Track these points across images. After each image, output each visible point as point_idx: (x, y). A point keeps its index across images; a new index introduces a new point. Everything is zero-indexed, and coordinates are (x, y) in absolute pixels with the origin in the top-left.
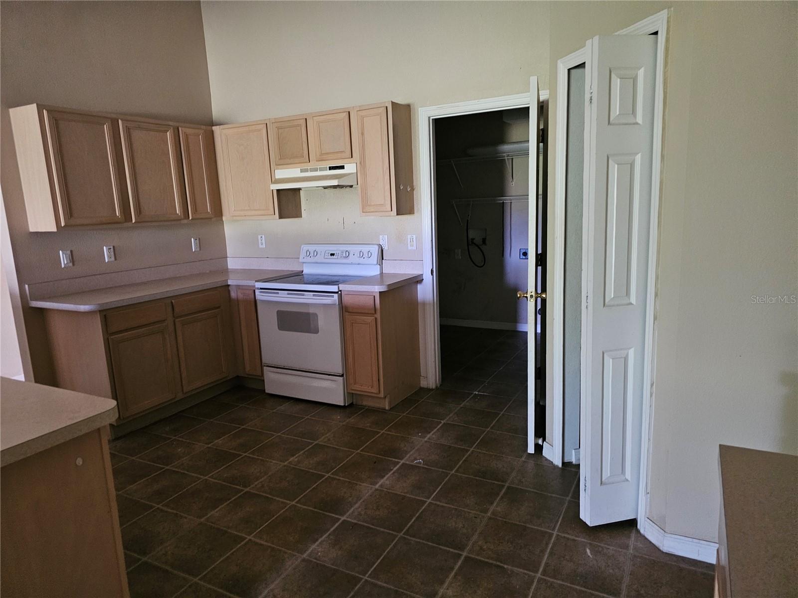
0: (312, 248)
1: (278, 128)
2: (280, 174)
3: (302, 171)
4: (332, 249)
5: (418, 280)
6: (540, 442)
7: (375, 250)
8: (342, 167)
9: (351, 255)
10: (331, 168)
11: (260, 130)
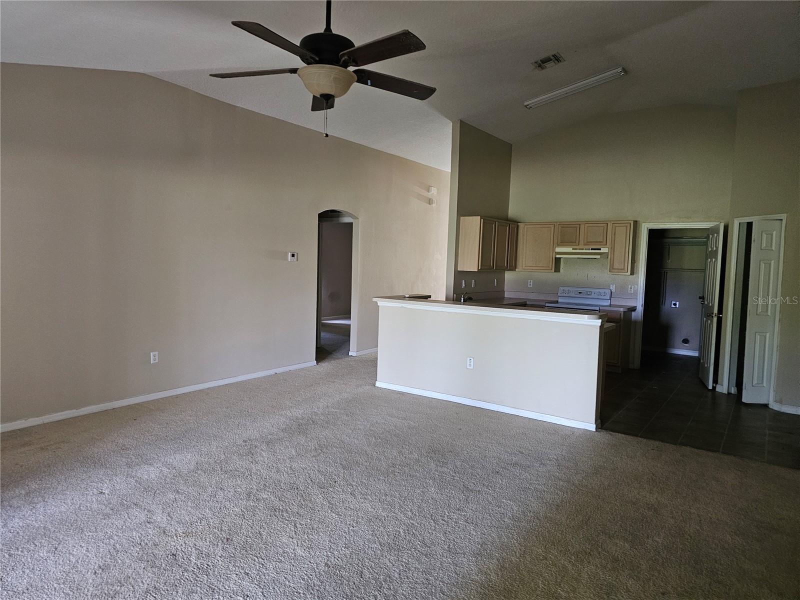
0: (566, 289)
1: (562, 227)
2: (558, 250)
3: (573, 249)
4: (580, 290)
5: (634, 309)
6: (714, 385)
7: (608, 292)
8: (600, 249)
9: (593, 293)
10: (592, 249)
11: (551, 227)
